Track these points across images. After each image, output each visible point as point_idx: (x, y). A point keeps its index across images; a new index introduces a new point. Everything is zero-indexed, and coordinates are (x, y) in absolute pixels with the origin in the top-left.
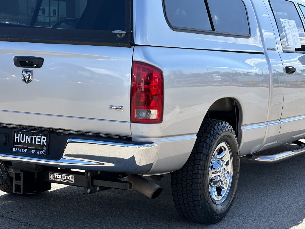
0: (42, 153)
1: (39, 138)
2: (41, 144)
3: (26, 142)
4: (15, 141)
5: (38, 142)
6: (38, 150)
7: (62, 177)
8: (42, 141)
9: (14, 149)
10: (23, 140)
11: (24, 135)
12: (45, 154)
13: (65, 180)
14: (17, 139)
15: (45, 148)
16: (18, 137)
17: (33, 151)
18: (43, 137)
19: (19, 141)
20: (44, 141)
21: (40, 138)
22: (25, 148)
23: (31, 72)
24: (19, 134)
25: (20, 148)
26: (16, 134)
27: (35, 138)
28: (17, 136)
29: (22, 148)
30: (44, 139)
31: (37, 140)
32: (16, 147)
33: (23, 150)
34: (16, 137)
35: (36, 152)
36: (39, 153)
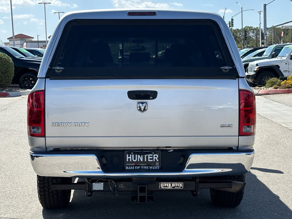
0: (155, 168)
1: (150, 156)
2: (153, 161)
3: (139, 161)
4: (127, 161)
5: (150, 159)
6: (151, 166)
7: (171, 185)
8: (154, 158)
9: (127, 168)
10: (135, 159)
11: (136, 155)
12: (158, 168)
13: (174, 187)
14: (129, 159)
15: (157, 164)
16: (129, 158)
17: (146, 167)
18: (154, 155)
19: (131, 161)
20: (156, 158)
21: (153, 156)
22: (138, 166)
23: (146, 103)
24: (131, 155)
25: (132, 166)
26: (127, 155)
27: (147, 157)
28: (129, 156)
29: (135, 166)
30: (156, 156)
31: (149, 158)
32: (128, 166)
33: (136, 167)
34: (128, 158)
35: (149, 168)
36: (153, 168)
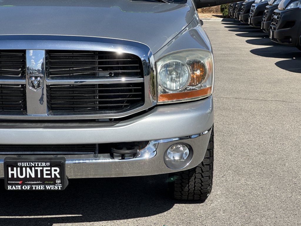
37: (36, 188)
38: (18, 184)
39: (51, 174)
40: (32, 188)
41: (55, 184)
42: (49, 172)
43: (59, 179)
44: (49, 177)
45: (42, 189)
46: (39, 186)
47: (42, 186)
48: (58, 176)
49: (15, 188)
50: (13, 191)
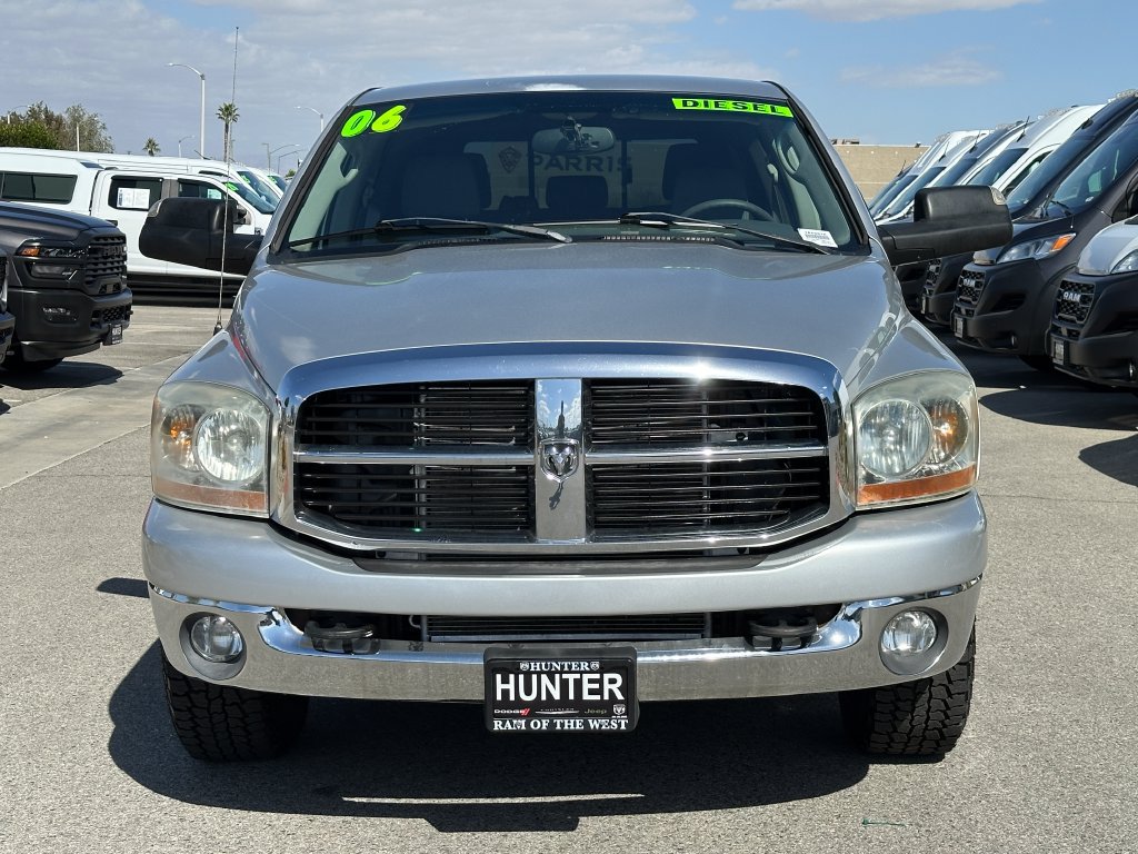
37: (562, 725)
38: (519, 716)
39: (600, 692)
40: (552, 725)
41: (610, 715)
42: (597, 686)
43: (621, 702)
44: (598, 697)
45: (578, 727)
46: (572, 721)
47: (578, 721)
48: (620, 696)
49: (512, 724)
50: (507, 733)
